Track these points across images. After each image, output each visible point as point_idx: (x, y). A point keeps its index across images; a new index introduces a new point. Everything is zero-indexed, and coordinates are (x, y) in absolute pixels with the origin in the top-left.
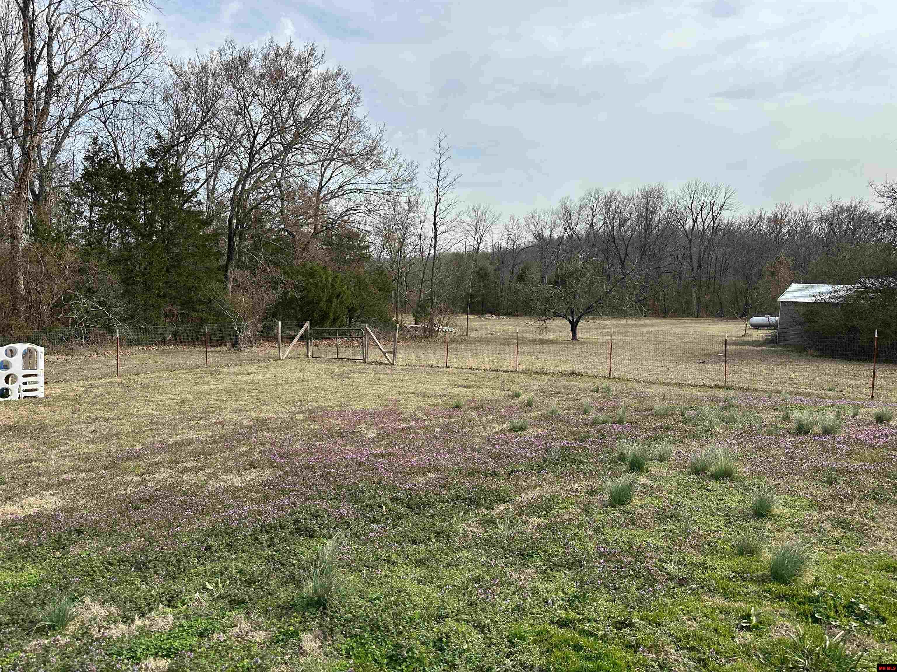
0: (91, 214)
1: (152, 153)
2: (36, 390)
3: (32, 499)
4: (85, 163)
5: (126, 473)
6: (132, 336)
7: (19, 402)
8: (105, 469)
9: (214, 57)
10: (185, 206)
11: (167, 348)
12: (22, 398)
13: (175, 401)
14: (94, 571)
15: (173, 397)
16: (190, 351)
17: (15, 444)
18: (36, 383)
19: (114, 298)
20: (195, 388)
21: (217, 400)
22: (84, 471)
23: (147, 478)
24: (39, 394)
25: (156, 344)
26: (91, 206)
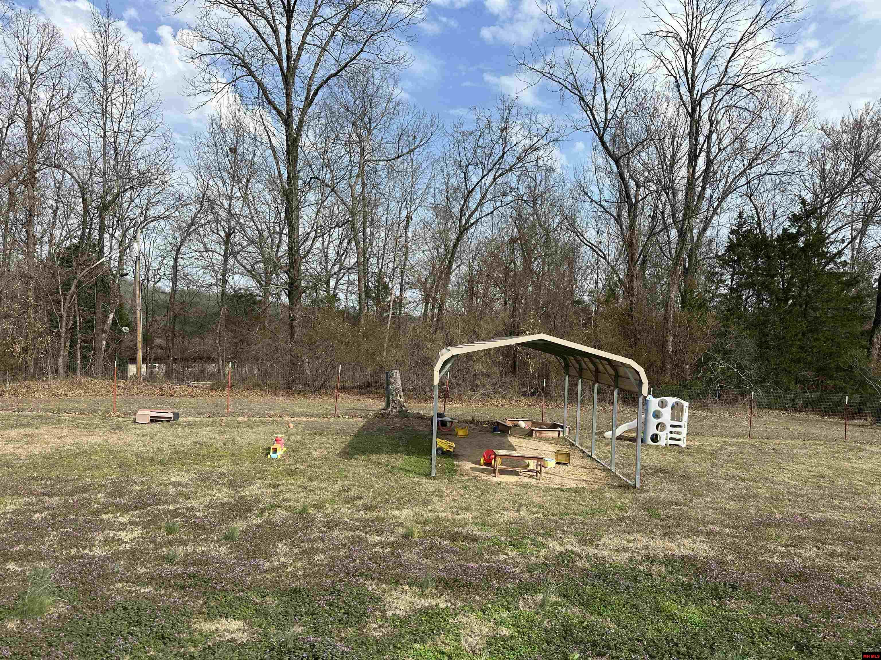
0: (732, 282)
1: (795, 219)
2: (679, 440)
3: (686, 541)
4: (731, 236)
5: (768, 539)
6: (764, 400)
7: (665, 447)
8: (747, 530)
9: (870, 108)
10: (827, 268)
11: (798, 415)
12: (668, 445)
13: (813, 473)
14: (754, 634)
15: (810, 469)
16: (824, 422)
17: (666, 486)
18: (678, 433)
19: (749, 360)
20: (833, 462)
21: (861, 481)
22: (728, 526)
23: (792, 551)
24: (683, 444)
25: (786, 410)
26: (733, 276)
